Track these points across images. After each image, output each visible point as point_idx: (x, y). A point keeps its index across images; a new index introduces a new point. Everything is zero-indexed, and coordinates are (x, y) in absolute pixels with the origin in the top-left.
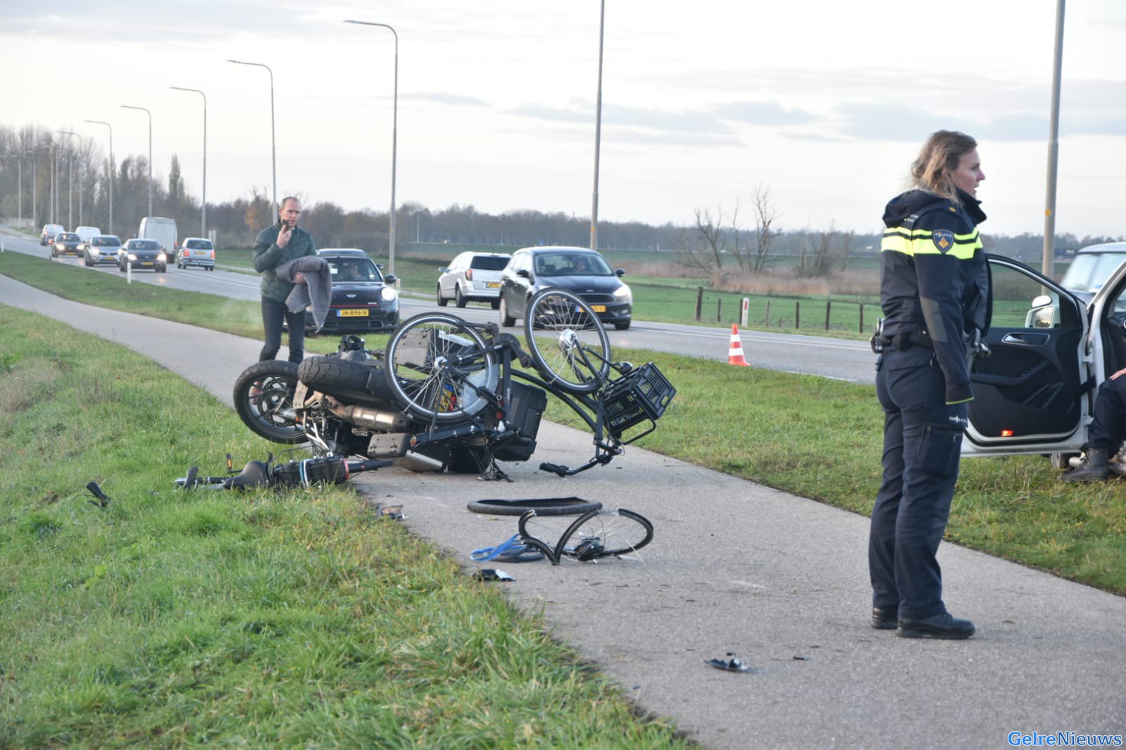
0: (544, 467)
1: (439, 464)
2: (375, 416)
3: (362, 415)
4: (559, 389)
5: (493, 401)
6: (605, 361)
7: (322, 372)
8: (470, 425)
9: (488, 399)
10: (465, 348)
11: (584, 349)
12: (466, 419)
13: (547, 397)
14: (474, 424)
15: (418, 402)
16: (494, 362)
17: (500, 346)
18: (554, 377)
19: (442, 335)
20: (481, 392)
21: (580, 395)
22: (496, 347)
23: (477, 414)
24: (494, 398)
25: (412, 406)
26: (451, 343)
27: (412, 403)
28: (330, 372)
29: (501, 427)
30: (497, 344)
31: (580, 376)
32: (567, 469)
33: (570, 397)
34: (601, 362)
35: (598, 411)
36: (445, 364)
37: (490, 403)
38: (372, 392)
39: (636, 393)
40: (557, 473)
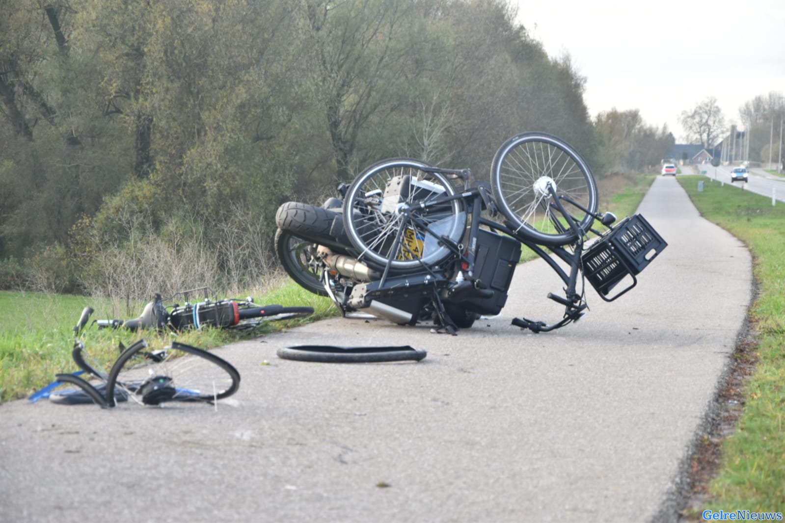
0: (516, 322)
1: (409, 316)
2: (354, 265)
3: (344, 264)
4: (533, 241)
5: (455, 250)
6: (588, 213)
7: (289, 218)
8: (426, 274)
9: (450, 249)
10: (435, 193)
11: (560, 198)
12: (423, 269)
13: (522, 249)
14: (430, 274)
15: (376, 250)
16: (462, 209)
17: (469, 194)
18: (519, 225)
19: (414, 181)
20: (444, 241)
21: (556, 247)
22: (464, 195)
23: (437, 263)
24: (456, 247)
25: (366, 253)
26: (418, 188)
27: (366, 249)
28: (295, 218)
29: (459, 277)
30: (467, 191)
31: (559, 227)
32: (544, 325)
33: (544, 248)
34: (585, 214)
35: (573, 264)
36: (405, 210)
37: (452, 252)
38: (337, 240)
39: (613, 245)
40: (531, 328)
